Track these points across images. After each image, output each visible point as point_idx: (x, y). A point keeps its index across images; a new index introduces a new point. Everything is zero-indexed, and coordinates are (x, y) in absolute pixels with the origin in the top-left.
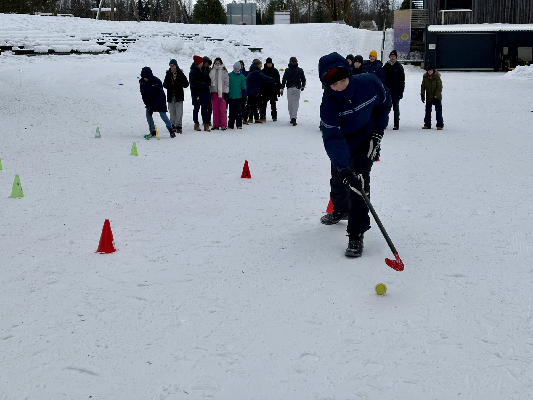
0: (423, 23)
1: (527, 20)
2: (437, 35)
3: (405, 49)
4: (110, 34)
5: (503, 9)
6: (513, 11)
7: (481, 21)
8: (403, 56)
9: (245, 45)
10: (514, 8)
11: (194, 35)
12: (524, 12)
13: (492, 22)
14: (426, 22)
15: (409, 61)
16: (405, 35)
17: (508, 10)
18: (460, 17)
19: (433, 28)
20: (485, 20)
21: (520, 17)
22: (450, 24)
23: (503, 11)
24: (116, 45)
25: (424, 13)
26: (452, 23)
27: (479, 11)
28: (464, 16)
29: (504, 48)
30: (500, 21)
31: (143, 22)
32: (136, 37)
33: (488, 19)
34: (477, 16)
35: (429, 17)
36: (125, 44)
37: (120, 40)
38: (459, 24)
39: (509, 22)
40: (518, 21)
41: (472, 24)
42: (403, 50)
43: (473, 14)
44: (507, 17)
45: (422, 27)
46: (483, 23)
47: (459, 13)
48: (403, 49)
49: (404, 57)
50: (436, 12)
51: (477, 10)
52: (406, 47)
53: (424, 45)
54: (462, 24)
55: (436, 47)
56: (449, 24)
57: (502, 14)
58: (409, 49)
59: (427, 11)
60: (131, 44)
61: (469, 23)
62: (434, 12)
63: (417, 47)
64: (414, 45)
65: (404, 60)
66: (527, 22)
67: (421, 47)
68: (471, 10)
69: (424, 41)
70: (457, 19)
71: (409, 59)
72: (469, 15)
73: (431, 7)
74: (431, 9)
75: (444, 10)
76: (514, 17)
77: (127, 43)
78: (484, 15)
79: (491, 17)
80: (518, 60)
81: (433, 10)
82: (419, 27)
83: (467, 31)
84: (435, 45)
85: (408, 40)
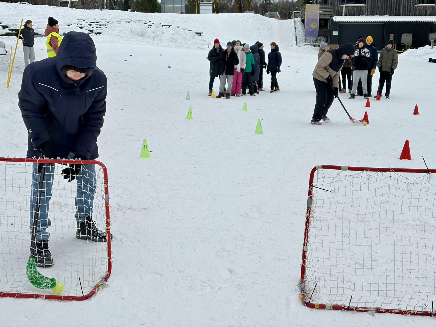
0: (328, 14)
1: (409, 13)
2: (340, 24)
3: (314, 35)
4: (84, 20)
5: (390, 4)
6: (398, 6)
7: (373, 14)
8: (311, 40)
9: (190, 30)
10: (399, 4)
11: (148, 21)
12: (406, 7)
13: (381, 15)
14: (331, 14)
15: (317, 44)
16: (314, 24)
17: (394, 5)
18: (357, 10)
19: (337, 19)
20: (376, 13)
21: (403, 11)
22: (350, 16)
23: (390, 6)
24: (93, 29)
25: (329, 7)
26: (350, 15)
27: (372, 6)
28: (360, 10)
29: (391, 35)
30: (388, 13)
31: (105, 11)
32: (105, 23)
33: (379, 12)
34: (370, 9)
35: (333, 10)
36: (99, 28)
37: (94, 25)
38: (357, 15)
39: (394, 15)
40: (402, 14)
41: (366, 15)
42: (312, 36)
43: (367, 8)
44: (393, 11)
45: (327, 18)
46: (375, 15)
47: (356, 7)
48: (312, 34)
49: (313, 41)
50: (338, 6)
51: (370, 5)
52: (315, 33)
53: (329, 32)
54: (358, 16)
55: (339, 33)
56: (348, 16)
57: (389, 9)
58: (317, 34)
59: (331, 5)
60: (103, 28)
61: (364, 15)
62: (337, 6)
63: (324, 33)
64: (321, 32)
65: (313, 43)
66: (408, 15)
67: (326, 33)
68: (366, 5)
69: (329, 28)
70: (355, 12)
71: (317, 43)
72: (364, 8)
73: (335, 2)
74: (335, 3)
75: (345, 4)
76: (398, 10)
77: (100, 27)
78: (376, 9)
79: (381, 10)
80: (402, 45)
81: (336, 5)
82: (325, 18)
83: (361, 21)
84: (337, 32)
85: (317, 28)
